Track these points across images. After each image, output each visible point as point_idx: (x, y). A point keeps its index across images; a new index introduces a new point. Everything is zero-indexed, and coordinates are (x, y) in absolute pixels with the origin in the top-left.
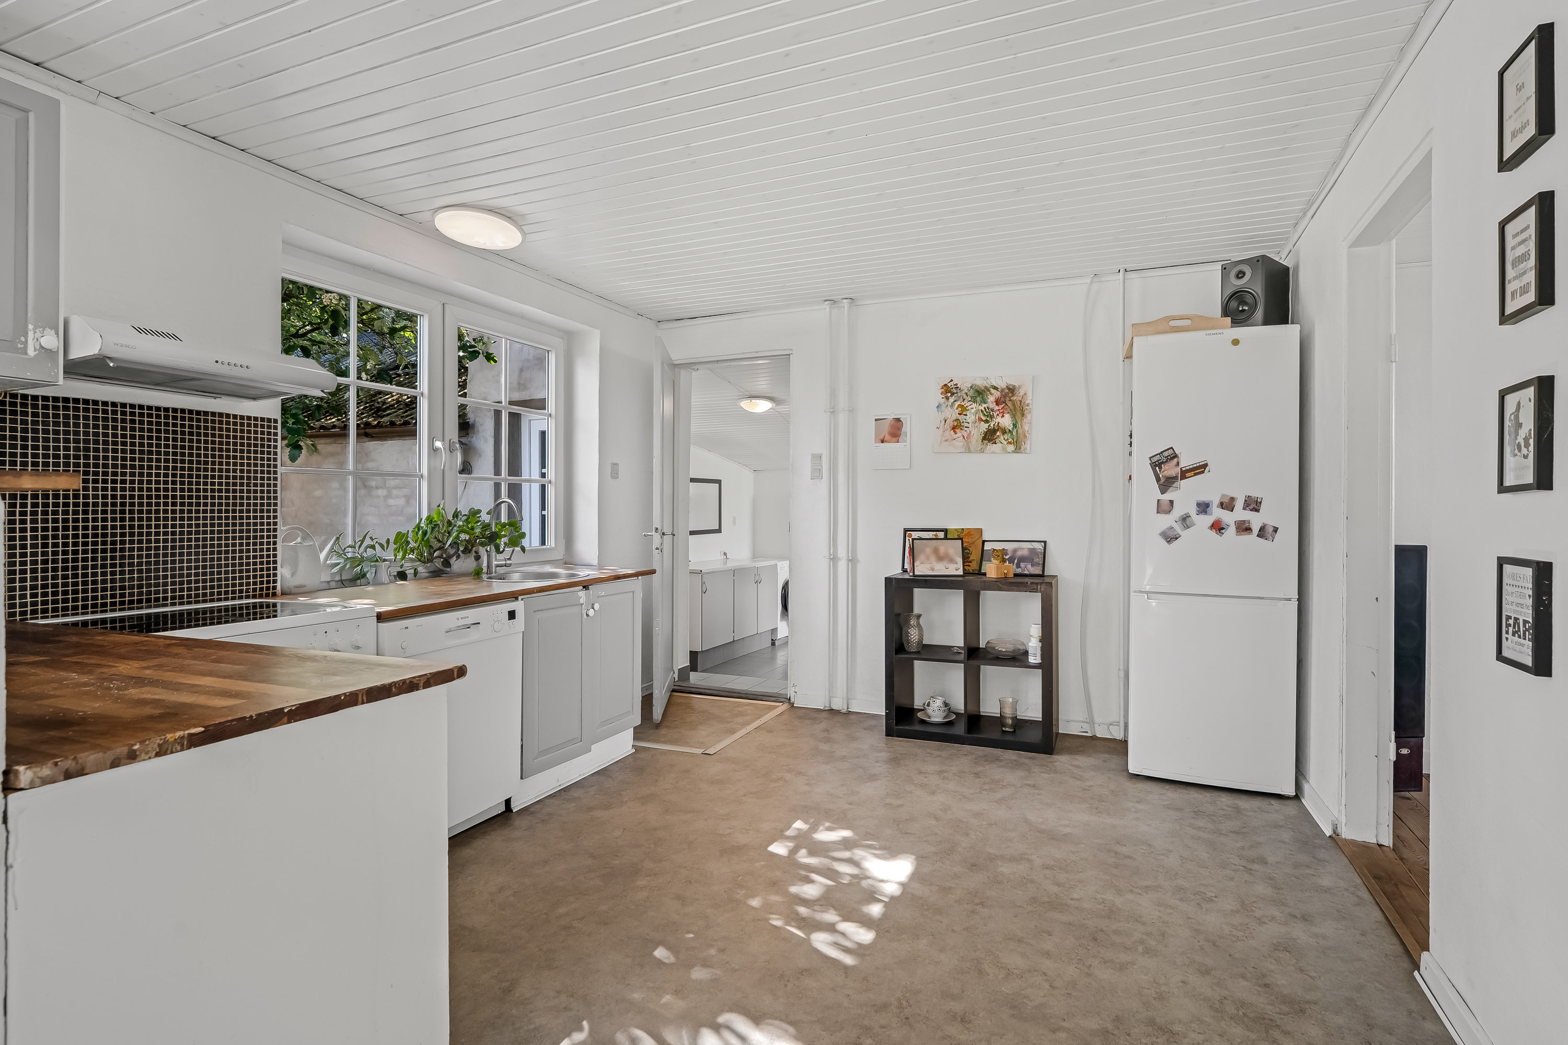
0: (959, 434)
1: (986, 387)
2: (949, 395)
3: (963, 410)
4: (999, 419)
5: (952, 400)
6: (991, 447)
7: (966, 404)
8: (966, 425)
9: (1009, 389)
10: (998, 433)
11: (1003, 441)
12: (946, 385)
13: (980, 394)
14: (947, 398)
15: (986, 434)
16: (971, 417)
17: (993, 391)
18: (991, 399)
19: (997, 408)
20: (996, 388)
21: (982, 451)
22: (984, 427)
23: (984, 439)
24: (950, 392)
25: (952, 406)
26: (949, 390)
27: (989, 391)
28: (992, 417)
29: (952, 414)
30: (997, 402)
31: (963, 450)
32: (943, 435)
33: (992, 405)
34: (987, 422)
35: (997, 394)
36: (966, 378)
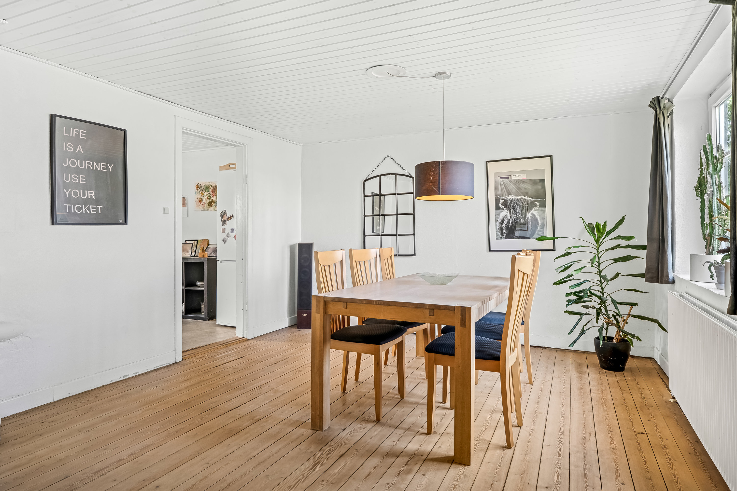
0: (201, 204)
1: (209, 186)
2: (198, 188)
3: (202, 194)
4: (213, 198)
5: (199, 191)
6: (211, 209)
7: (203, 192)
8: (203, 200)
9: (216, 186)
10: (212, 203)
11: (214, 206)
12: (197, 185)
13: (207, 188)
14: (198, 190)
15: (209, 203)
16: (205, 197)
17: (211, 187)
18: (210, 190)
19: (212, 194)
20: (212, 186)
21: (208, 210)
22: (208, 201)
23: (208, 205)
24: (199, 187)
25: (199, 193)
26: (198, 187)
27: (210, 187)
28: (211, 197)
29: (199, 196)
30: (212, 192)
31: (203, 210)
32: (197, 204)
33: (211, 193)
34: (209, 199)
35: (212, 188)
36: (204, 182)
